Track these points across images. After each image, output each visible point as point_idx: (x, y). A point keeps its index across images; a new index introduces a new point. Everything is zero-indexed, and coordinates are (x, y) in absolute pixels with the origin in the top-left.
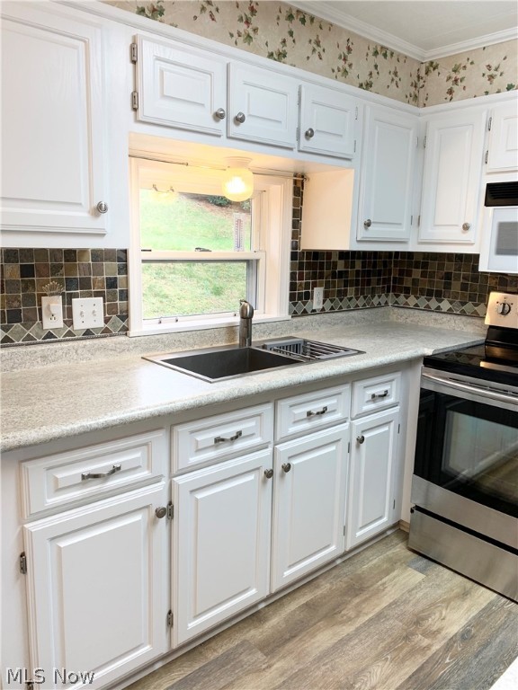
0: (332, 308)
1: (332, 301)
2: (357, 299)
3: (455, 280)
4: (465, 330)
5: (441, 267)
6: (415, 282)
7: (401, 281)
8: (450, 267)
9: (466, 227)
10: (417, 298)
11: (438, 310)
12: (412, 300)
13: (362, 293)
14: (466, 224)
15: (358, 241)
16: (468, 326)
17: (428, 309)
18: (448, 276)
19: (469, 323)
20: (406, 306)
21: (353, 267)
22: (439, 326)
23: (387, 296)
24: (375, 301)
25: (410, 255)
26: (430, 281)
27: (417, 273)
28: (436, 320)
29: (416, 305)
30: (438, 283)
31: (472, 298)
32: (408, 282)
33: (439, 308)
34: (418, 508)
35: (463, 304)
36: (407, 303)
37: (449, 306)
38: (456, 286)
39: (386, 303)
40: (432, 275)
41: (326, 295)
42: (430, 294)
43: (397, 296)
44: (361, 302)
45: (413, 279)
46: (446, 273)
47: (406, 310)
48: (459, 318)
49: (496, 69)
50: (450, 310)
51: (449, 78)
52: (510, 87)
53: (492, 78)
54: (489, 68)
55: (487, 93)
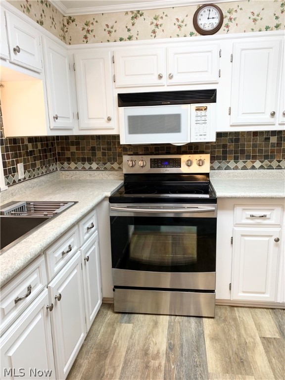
0: (30, 177)
1: (29, 172)
2: (42, 168)
3: (98, 150)
5: (88, 143)
6: (73, 154)
7: (63, 154)
8: (94, 143)
9: (109, 119)
10: (76, 164)
11: (90, 169)
12: (73, 165)
13: (44, 164)
14: (109, 117)
15: (51, 129)
16: (110, 176)
17: (84, 169)
18: (93, 149)
19: (111, 174)
20: (69, 169)
21: (37, 148)
22: (93, 178)
23: (56, 164)
24: (51, 168)
25: (66, 138)
26: (82, 153)
27: (73, 149)
28: (90, 175)
29: (76, 168)
30: (87, 153)
31: (109, 160)
32: (68, 154)
33: (90, 168)
34: (116, 287)
35: (105, 164)
36: (69, 167)
37: (97, 166)
38: (99, 154)
39: (56, 169)
40: (83, 149)
41: (25, 168)
42: (83, 160)
43: (62, 164)
44: (44, 170)
45: (72, 152)
46: (92, 147)
47: (70, 171)
48: (104, 172)
49: (112, 28)
50: (97, 168)
51: (83, 29)
52: (121, 40)
53: (110, 32)
54: (107, 26)
55: (108, 41)
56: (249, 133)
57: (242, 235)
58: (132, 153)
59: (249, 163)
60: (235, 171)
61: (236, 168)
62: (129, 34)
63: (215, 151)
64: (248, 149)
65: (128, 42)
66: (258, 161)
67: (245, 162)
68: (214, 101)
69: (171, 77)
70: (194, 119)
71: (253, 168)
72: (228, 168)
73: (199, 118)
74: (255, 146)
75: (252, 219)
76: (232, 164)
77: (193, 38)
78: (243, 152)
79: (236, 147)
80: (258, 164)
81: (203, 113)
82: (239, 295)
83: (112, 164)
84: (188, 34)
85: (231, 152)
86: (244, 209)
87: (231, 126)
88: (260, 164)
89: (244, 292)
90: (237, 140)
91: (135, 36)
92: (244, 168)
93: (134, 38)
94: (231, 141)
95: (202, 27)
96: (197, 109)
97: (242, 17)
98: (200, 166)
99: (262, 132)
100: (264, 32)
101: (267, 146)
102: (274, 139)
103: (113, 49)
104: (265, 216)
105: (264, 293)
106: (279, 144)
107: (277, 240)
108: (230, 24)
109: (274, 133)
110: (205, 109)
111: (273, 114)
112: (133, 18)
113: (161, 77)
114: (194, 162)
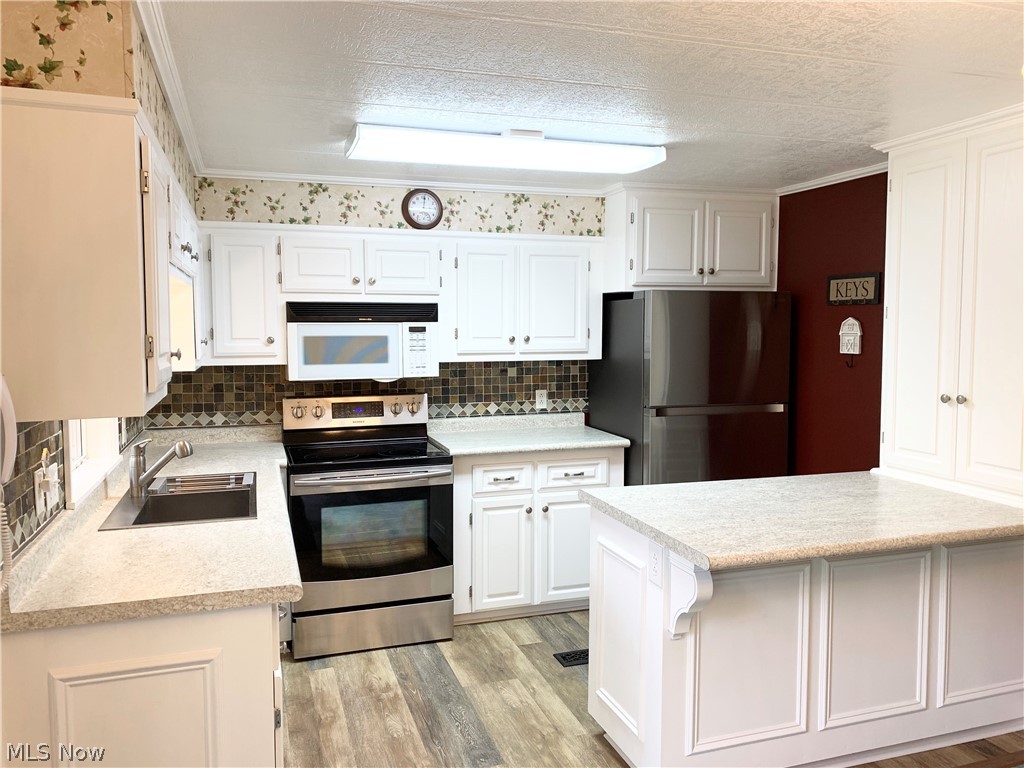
3: (228, 391)
4: (248, 440)
6: (176, 397)
8: (222, 379)
9: (271, 341)
10: (182, 416)
11: (211, 425)
12: (175, 420)
14: (270, 338)
16: (252, 436)
17: (198, 425)
18: (218, 388)
19: (253, 433)
20: (167, 427)
22: (216, 442)
26: (196, 396)
28: (211, 436)
29: (182, 424)
30: (206, 396)
31: (249, 407)
33: (211, 422)
35: (240, 414)
36: (168, 423)
37: (224, 419)
38: (229, 397)
40: (198, 389)
42: (198, 409)
45: (174, 395)
46: (216, 385)
47: (170, 431)
48: (239, 429)
49: (277, 202)
50: (226, 422)
51: (228, 199)
52: (292, 221)
53: (273, 208)
54: (270, 199)
55: (271, 221)
56: (478, 364)
57: (485, 509)
58: (293, 394)
59: (481, 408)
60: (463, 419)
61: (463, 415)
62: (304, 214)
63: (431, 390)
64: (479, 385)
65: (304, 226)
66: (493, 403)
67: (475, 406)
68: (435, 319)
69: (372, 282)
70: (407, 343)
71: (487, 414)
72: (451, 415)
73: (415, 343)
74: (487, 381)
75: (496, 485)
76: (457, 409)
77: (402, 230)
78: (471, 390)
79: (462, 382)
80: (493, 408)
81: (419, 335)
82: (485, 603)
83: (255, 414)
84: (395, 225)
85: (454, 390)
86: (485, 471)
87: (459, 354)
88: (497, 408)
89: (490, 596)
90: (462, 373)
91: (314, 218)
92: (475, 414)
93: (313, 221)
94: (454, 374)
95: (415, 218)
96: (412, 330)
97: (467, 212)
98: (413, 413)
99: (496, 364)
100: (495, 234)
101: (504, 381)
102: (512, 372)
103: (279, 233)
104: (513, 478)
105: (516, 593)
106: (520, 379)
107: (529, 511)
108: (451, 218)
109: (512, 364)
110: (423, 329)
111: (512, 340)
112: (311, 192)
113: (356, 281)
114: (405, 408)
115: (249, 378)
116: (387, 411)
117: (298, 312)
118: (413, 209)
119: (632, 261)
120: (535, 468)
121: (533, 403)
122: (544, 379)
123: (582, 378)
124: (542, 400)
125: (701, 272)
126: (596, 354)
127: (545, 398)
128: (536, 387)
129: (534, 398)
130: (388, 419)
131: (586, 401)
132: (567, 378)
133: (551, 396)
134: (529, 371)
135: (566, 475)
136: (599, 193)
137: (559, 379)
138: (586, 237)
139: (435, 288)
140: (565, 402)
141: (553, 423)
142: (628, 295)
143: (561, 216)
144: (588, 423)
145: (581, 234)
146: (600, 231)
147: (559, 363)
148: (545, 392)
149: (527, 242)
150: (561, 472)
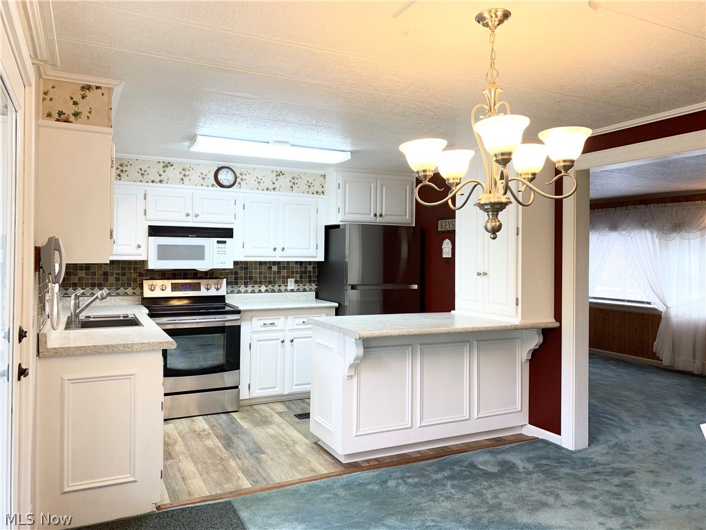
3: (111, 275)
4: (122, 304)
5: (100, 268)
6: (80, 279)
9: (139, 247)
10: (83, 289)
14: (138, 245)
18: (105, 274)
26: (92, 278)
27: (82, 273)
29: (83, 294)
30: (98, 278)
31: (123, 285)
35: (118, 289)
38: (112, 279)
42: (93, 286)
46: (104, 272)
48: (117, 297)
49: (145, 171)
50: (109, 293)
51: (118, 168)
52: (153, 182)
53: (142, 174)
54: (141, 169)
55: (141, 181)
56: (255, 262)
57: (258, 341)
58: (148, 278)
59: (256, 288)
60: (246, 294)
61: (246, 292)
62: (160, 178)
64: (256, 275)
65: (159, 184)
66: (263, 285)
67: (253, 287)
68: (232, 237)
69: (197, 216)
70: (216, 249)
71: (260, 291)
72: (239, 292)
73: (220, 249)
74: (261, 273)
75: (264, 327)
76: (243, 288)
77: (214, 188)
78: (251, 278)
79: (246, 273)
80: (263, 288)
81: (223, 245)
82: (256, 393)
83: (126, 289)
84: (210, 185)
85: (241, 278)
86: (259, 319)
87: (245, 256)
88: (266, 288)
89: (260, 389)
90: (246, 268)
91: (165, 180)
92: (253, 292)
93: (164, 182)
94: (242, 268)
95: (221, 182)
96: (218, 242)
97: (250, 179)
98: (218, 289)
99: (265, 263)
100: (265, 192)
101: (270, 273)
102: (275, 268)
103: (146, 188)
104: (274, 324)
105: (275, 387)
106: (279, 272)
107: (283, 342)
108: (241, 182)
109: (274, 263)
110: (225, 242)
111: (275, 249)
112: (164, 166)
113: (188, 215)
114: (213, 286)
115: (123, 269)
116: (203, 288)
117: (155, 231)
118: (220, 177)
119: (339, 209)
120: (286, 318)
121: (286, 286)
122: (293, 273)
123: (314, 272)
124: (291, 284)
125: (375, 215)
126: (321, 258)
127: (293, 283)
128: (288, 277)
129: (287, 283)
130: (203, 292)
131: (316, 285)
132: (305, 272)
133: (296, 282)
134: (284, 268)
135: (303, 322)
136: (322, 172)
137: (301, 272)
138: (315, 195)
139: (232, 220)
140: (305, 285)
141: (298, 297)
142: (337, 227)
143: (302, 183)
144: (317, 297)
145: (313, 193)
146: (323, 192)
147: (301, 263)
148: (293, 280)
149: (284, 197)
150: (301, 321)
